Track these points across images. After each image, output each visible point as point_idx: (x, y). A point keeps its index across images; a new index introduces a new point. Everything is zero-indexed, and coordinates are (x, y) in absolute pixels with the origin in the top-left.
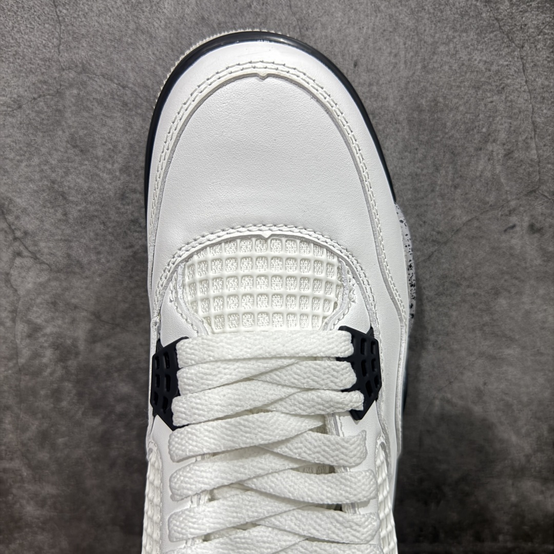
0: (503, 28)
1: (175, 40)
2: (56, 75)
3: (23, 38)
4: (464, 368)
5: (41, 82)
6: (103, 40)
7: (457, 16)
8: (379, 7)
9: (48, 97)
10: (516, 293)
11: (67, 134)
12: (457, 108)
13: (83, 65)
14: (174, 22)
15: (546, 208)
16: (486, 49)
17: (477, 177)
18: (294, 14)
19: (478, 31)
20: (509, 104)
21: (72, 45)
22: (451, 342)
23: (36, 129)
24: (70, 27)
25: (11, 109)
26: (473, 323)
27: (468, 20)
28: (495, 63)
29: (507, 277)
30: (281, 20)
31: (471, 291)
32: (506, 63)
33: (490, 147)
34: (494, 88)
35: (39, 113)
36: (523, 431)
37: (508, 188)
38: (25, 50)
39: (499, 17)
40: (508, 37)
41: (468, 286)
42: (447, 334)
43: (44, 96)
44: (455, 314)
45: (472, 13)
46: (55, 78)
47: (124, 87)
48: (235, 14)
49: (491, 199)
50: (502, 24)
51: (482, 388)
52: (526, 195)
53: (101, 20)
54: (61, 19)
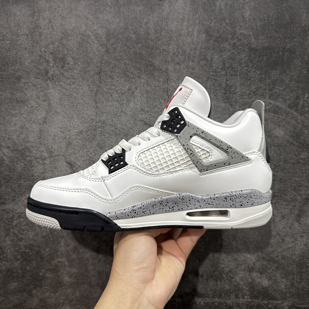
1: (133, 115)
5: (89, 126)
6: (111, 114)
11: (97, 142)
13: (104, 121)
14: (133, 110)
21: (101, 115)
23: (87, 140)
24: (100, 110)
47: (116, 129)
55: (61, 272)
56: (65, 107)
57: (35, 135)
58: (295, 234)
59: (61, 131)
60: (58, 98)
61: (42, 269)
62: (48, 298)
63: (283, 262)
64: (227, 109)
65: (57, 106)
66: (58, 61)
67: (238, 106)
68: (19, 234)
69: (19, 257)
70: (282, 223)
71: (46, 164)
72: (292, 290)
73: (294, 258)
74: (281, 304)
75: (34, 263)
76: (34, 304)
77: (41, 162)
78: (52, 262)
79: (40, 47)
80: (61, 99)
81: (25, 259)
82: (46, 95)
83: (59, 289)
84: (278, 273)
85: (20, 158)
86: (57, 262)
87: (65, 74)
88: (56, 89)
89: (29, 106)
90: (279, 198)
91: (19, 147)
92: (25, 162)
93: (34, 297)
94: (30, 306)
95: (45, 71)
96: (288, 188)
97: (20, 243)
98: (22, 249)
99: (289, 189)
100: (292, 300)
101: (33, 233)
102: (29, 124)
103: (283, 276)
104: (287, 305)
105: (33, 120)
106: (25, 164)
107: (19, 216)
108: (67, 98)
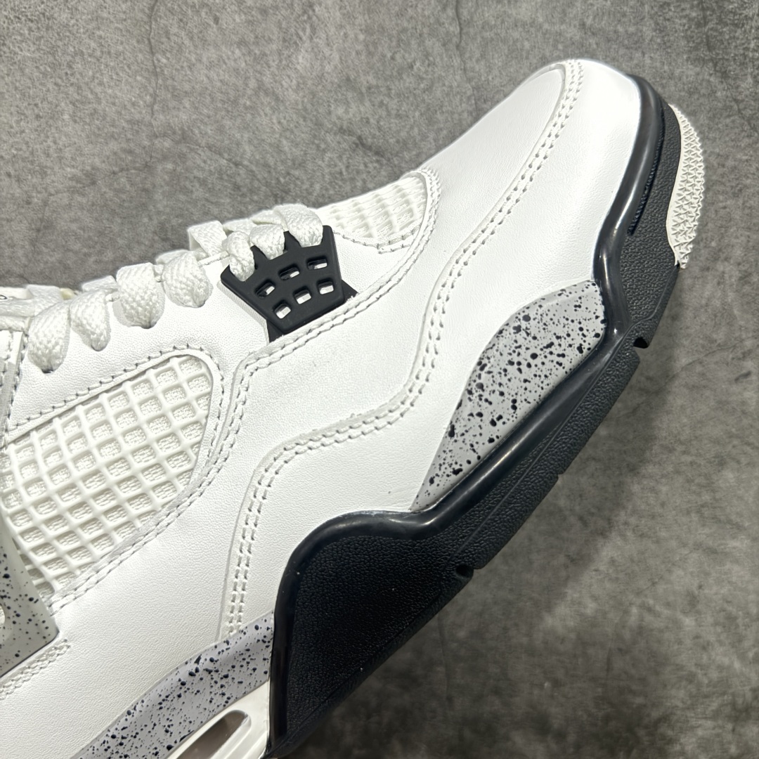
0: (743, 112)
2: (146, 143)
3: (105, 92)
4: (673, 564)
7: (683, 94)
9: (133, 171)
10: (748, 464)
16: (720, 139)
17: (702, 307)
18: (469, 80)
19: (711, 114)
20: (747, 211)
22: (658, 528)
25: (81, 185)
26: (689, 502)
27: (698, 99)
28: (731, 158)
29: (736, 442)
30: (451, 87)
31: (688, 459)
32: (745, 158)
33: (720, 267)
34: (728, 189)
35: (118, 191)
36: (751, 655)
37: (742, 323)
38: (107, 109)
39: (739, 98)
40: (749, 124)
41: (684, 453)
42: (653, 517)
43: (128, 170)
44: (664, 489)
45: (703, 91)
46: (144, 148)
48: (391, 76)
50: (741, 106)
51: (696, 593)
53: (212, 74)
54: (158, 70)
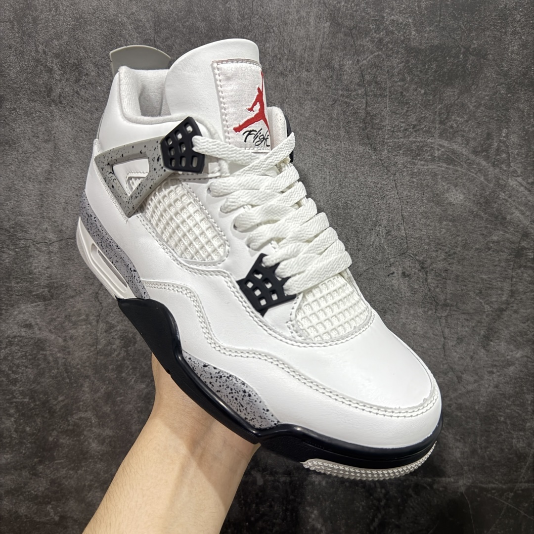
8: (315, 152)
12: (359, 207)
15: (412, 263)
49: (379, 257)
52: (399, 256)
55: (85, 436)
56: (83, 152)
57: (31, 202)
58: (479, 368)
59: (77, 195)
60: (71, 136)
61: (53, 430)
62: (64, 478)
63: (459, 414)
64: (366, 157)
65: (69, 151)
66: (68, 70)
67: (386, 151)
68: (10, 372)
69: (12, 411)
70: (458, 350)
71: (52, 252)
72: (473, 460)
73: (477, 408)
74: (454, 483)
75: (39, 420)
76: (40, 489)
77: (44, 249)
78: (69, 419)
79: (35, 43)
80: (75, 139)
81: (23, 414)
82: (48, 131)
83: (83, 464)
84: (450, 433)
85: (8, 242)
86: (77, 419)
87: (82, 93)
88: (66, 120)
89: (21, 150)
90: (454, 308)
91: (5, 223)
92: (17, 250)
93: (40, 477)
94: (35, 492)
95: (46, 87)
96: (469, 291)
97: (14, 388)
98: (17, 398)
99: (471, 294)
100: (472, 476)
101: (36, 371)
102: (21, 182)
103: (458, 438)
104: (464, 484)
105: (28, 174)
106: (17, 253)
107: (10, 341)
108: (86, 135)
